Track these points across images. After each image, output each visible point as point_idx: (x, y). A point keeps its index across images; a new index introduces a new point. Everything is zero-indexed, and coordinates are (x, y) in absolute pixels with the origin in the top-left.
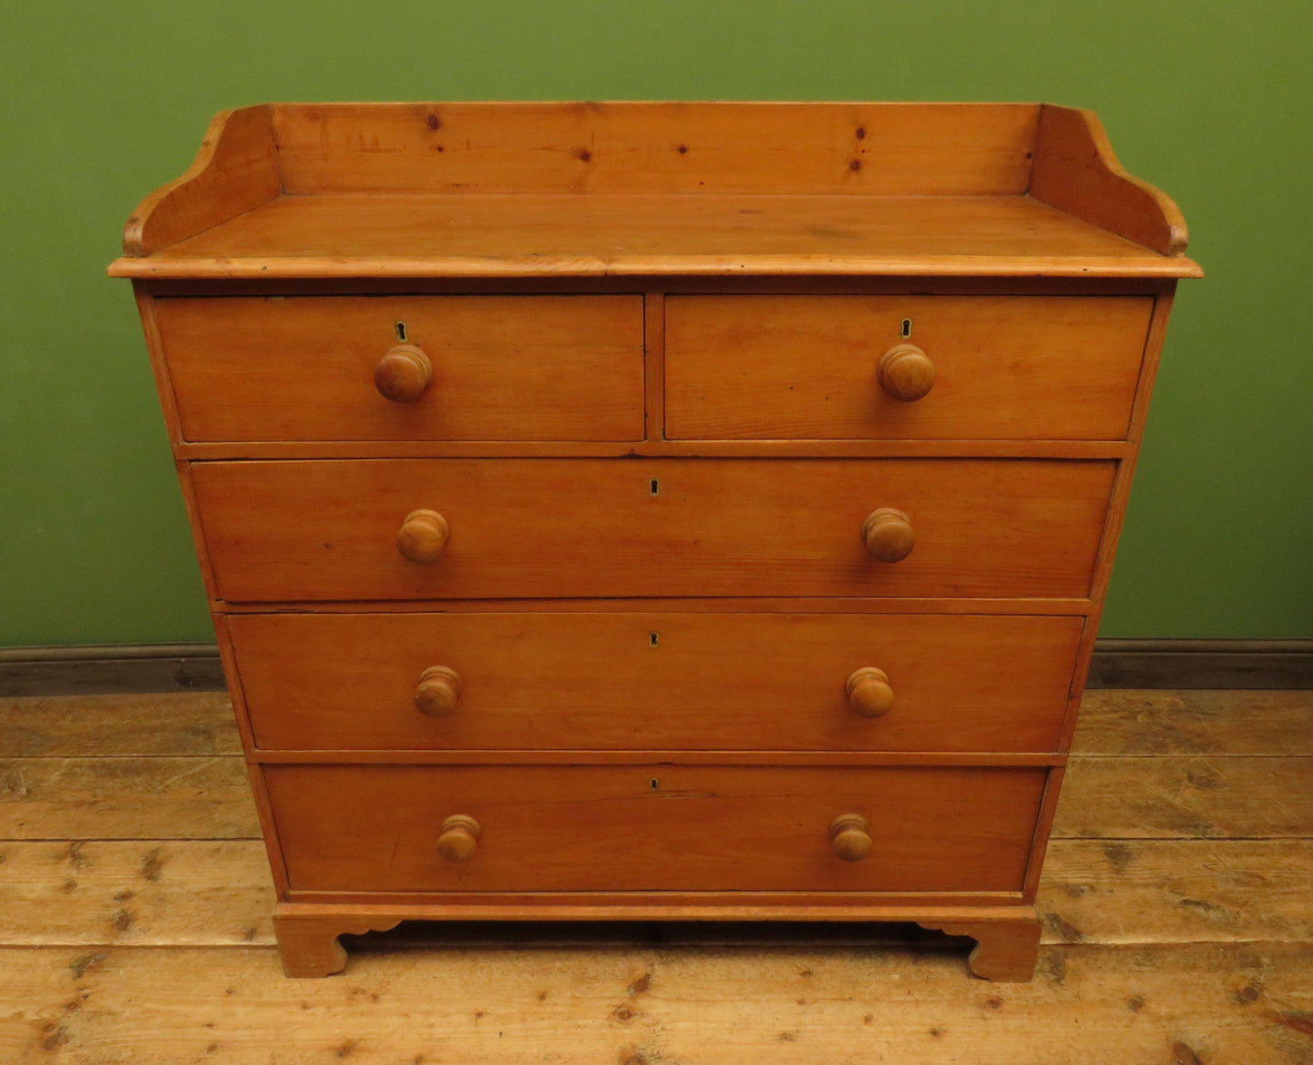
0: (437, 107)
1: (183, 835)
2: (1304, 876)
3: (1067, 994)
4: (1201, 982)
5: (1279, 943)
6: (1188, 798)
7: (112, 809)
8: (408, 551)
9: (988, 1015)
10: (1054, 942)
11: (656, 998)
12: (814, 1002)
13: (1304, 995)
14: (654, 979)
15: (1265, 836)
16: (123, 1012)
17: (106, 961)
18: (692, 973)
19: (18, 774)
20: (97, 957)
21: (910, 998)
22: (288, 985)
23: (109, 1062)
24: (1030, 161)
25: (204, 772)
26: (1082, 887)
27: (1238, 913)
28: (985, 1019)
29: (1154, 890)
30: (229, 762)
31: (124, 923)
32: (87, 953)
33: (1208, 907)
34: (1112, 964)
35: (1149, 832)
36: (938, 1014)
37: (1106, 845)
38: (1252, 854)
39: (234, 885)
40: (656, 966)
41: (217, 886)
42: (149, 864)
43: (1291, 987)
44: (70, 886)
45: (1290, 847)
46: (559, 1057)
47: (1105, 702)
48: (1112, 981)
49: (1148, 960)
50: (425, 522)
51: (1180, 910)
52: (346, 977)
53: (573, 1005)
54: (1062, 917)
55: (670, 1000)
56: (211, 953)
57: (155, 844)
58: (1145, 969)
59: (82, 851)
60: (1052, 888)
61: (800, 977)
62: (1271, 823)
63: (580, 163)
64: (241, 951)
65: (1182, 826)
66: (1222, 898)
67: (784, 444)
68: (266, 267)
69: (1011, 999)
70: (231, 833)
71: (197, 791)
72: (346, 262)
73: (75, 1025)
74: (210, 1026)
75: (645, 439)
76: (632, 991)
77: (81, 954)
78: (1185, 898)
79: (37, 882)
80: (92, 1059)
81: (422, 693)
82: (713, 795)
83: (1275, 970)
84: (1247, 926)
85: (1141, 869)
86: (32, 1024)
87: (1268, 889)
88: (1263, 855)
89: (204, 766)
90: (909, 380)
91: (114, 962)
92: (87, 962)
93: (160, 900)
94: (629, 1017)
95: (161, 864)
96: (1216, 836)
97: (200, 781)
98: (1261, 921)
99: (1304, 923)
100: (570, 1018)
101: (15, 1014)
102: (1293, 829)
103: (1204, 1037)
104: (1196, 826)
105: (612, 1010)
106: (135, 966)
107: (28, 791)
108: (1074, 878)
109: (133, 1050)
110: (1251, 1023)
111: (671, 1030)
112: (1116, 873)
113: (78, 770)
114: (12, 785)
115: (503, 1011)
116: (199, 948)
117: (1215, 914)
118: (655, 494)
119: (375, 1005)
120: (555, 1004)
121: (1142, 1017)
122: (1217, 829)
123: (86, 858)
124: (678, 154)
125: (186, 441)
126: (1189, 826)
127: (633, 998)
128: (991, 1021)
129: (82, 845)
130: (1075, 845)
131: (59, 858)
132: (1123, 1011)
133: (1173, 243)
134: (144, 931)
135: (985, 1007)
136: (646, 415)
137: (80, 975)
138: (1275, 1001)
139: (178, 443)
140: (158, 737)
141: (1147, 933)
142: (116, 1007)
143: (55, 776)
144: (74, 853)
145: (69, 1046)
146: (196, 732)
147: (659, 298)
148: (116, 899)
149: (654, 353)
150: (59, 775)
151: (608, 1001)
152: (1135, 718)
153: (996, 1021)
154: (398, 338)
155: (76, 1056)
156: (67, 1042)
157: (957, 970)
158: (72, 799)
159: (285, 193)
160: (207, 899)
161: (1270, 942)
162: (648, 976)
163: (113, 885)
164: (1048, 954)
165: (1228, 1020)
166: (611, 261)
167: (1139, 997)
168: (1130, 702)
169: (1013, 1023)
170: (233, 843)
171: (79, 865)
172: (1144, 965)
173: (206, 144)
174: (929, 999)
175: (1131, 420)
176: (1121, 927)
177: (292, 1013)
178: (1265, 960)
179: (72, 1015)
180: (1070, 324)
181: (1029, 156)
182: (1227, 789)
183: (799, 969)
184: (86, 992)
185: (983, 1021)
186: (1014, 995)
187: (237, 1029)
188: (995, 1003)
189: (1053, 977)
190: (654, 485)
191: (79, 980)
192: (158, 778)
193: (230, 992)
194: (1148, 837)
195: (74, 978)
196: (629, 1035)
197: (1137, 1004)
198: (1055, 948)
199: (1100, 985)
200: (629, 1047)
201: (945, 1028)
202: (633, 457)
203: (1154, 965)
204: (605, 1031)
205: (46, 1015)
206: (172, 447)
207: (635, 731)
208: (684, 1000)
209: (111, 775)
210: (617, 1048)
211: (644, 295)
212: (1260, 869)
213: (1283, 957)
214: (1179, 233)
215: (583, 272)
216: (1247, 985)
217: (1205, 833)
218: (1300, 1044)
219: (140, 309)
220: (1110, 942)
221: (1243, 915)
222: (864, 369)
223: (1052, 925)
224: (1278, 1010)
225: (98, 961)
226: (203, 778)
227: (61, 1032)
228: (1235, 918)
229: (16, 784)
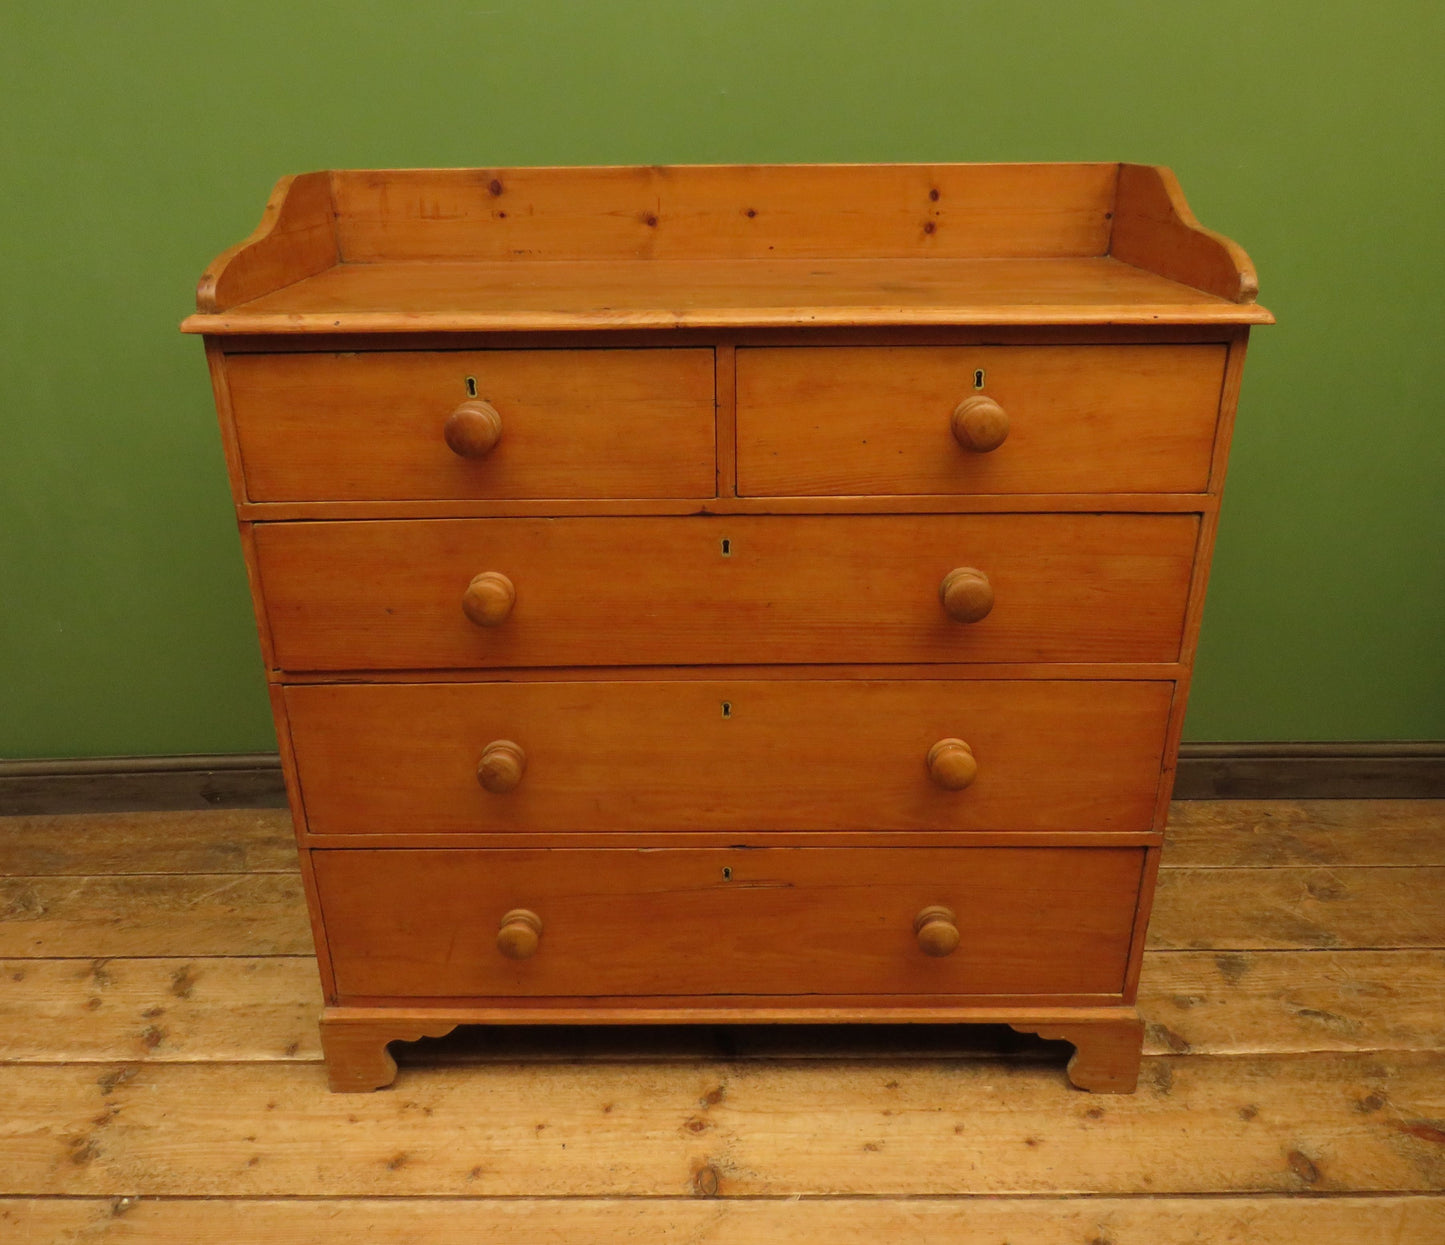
0: (501, 173)
1: (215, 952)
2: (1433, 986)
3: (1174, 1103)
4: (1319, 1091)
5: (1405, 1053)
6: (1308, 909)
7: (137, 926)
8: (474, 615)
9: (1088, 1125)
10: (1160, 1053)
11: (729, 1109)
12: (901, 1113)
13: (1431, 1104)
14: (728, 1092)
15: (1392, 947)
16: (157, 1127)
17: (136, 1078)
18: (768, 1086)
19: (32, 892)
20: (127, 1073)
21: (1004, 1109)
22: (332, 1099)
23: (143, 1176)
24: (1110, 221)
25: (234, 890)
26: (1191, 998)
27: (1360, 1022)
28: (1085, 1129)
29: (1269, 1001)
30: (262, 879)
31: (154, 1039)
32: (116, 1070)
33: (1328, 1017)
34: (1223, 1074)
35: (1265, 943)
36: (1035, 1124)
37: (1217, 956)
38: (1377, 965)
39: (272, 1001)
40: (730, 1079)
41: (254, 1002)
42: (179, 981)
43: (1417, 1095)
44: (94, 1003)
45: (1419, 957)
46: (627, 1168)
47: (1219, 813)
48: (1224, 1091)
49: (1261, 1070)
50: (491, 584)
51: (1298, 1021)
52: (396, 1091)
53: (641, 1118)
54: (1170, 1029)
55: (745, 1112)
56: (250, 1068)
57: (185, 962)
58: (1258, 1079)
59: (106, 968)
60: (1157, 999)
61: (886, 1089)
62: (1400, 933)
63: (645, 229)
64: (282, 1066)
65: (1301, 937)
66: (1343, 1008)
67: (859, 500)
68: (338, 323)
69: (1113, 1108)
70: (266, 949)
71: (229, 908)
72: (416, 317)
73: (105, 1139)
74: (251, 1139)
75: (717, 496)
76: (704, 1103)
77: (109, 1070)
78: (1302, 1008)
79: (59, 1000)
80: (124, 1173)
81: (485, 766)
82: (790, 885)
83: (1400, 1079)
84: (1370, 1035)
85: (1256, 980)
86: (61, 1139)
87: (1394, 1000)
88: (1388, 965)
89: (234, 883)
90: (983, 430)
91: (145, 1077)
92: (115, 1078)
93: (192, 1016)
94: (701, 1129)
95: (192, 981)
96: (1338, 947)
97: (232, 899)
98: (1386, 1031)
99: (1433, 1032)
100: (638, 1129)
101: (40, 1130)
102: (1424, 939)
103: (1322, 1146)
104: (1317, 937)
105: (683, 1122)
106: (168, 1082)
107: (46, 910)
108: (1182, 990)
109: (170, 1164)
110: (1373, 1131)
111: (747, 1141)
112: (1230, 984)
113: (98, 888)
114: (26, 904)
115: (566, 1123)
116: (236, 1063)
117: (1336, 1024)
118: (726, 555)
119: (430, 1117)
120: (622, 1116)
121: (1254, 1125)
122: (1339, 940)
123: (111, 976)
124: (747, 218)
125: (250, 501)
126: (1311, 937)
127: (705, 1110)
128: (1090, 1131)
129: (105, 963)
130: (1184, 957)
131: (83, 975)
132: (1234, 1120)
133: (1242, 289)
134: (178, 1047)
135: (1085, 1117)
136: (717, 471)
137: (109, 1091)
138: (1401, 1110)
139: (242, 504)
140: (184, 855)
141: (1261, 1042)
142: (149, 1121)
143: (74, 894)
144: (98, 969)
145: (100, 1160)
146: (225, 850)
147: (730, 352)
148: (145, 1016)
149: (726, 407)
150: (78, 894)
151: (680, 1113)
152: (1252, 830)
153: (1096, 1130)
154: (468, 393)
155: (108, 1170)
156: (98, 1155)
157: (1055, 1081)
158: (95, 917)
159: (342, 261)
160: (243, 1015)
161: (1395, 1052)
162: (722, 1088)
163: (139, 1002)
164: (1154, 1064)
165: (1349, 1129)
166: (682, 314)
167: (1252, 1106)
168: (1246, 813)
169: (1115, 1133)
170: (268, 960)
171: (103, 983)
172: (1257, 1075)
173: (271, 208)
174: (1024, 1109)
175: (1210, 472)
176: (1232, 1036)
177: (339, 1126)
178: (1390, 1070)
179: (102, 1130)
180: (1144, 373)
181: (1109, 216)
182: (1351, 899)
183: (884, 1080)
184: (116, 1107)
185: (1082, 1131)
186: (1117, 1105)
187: (281, 1142)
188: (1095, 1113)
189: (1158, 1087)
190: (726, 544)
191: (109, 1096)
192: (186, 896)
193: (271, 1106)
194: (1265, 948)
195: (103, 1094)
196: (702, 1146)
197: (1249, 1113)
198: (1160, 1059)
199: (1210, 1095)
200: (703, 1159)
201: (1041, 1137)
202: (703, 514)
203: (1269, 1075)
204: (675, 1142)
205: (74, 1130)
206: (236, 507)
207: (708, 810)
208: (760, 1112)
209: (134, 892)
210: (689, 1159)
211: (714, 347)
212: (1386, 979)
213: (1409, 1066)
214: (1249, 280)
215: (654, 324)
216: (1371, 1094)
217: (1326, 944)
218: (1427, 1152)
219: (210, 366)
220: (1220, 1053)
221: (1366, 1025)
222: (939, 420)
223: (1158, 1036)
224: (1402, 1119)
225: (127, 1078)
226: (235, 895)
227: (92, 1146)
228: (1358, 1028)
229: (30, 903)
